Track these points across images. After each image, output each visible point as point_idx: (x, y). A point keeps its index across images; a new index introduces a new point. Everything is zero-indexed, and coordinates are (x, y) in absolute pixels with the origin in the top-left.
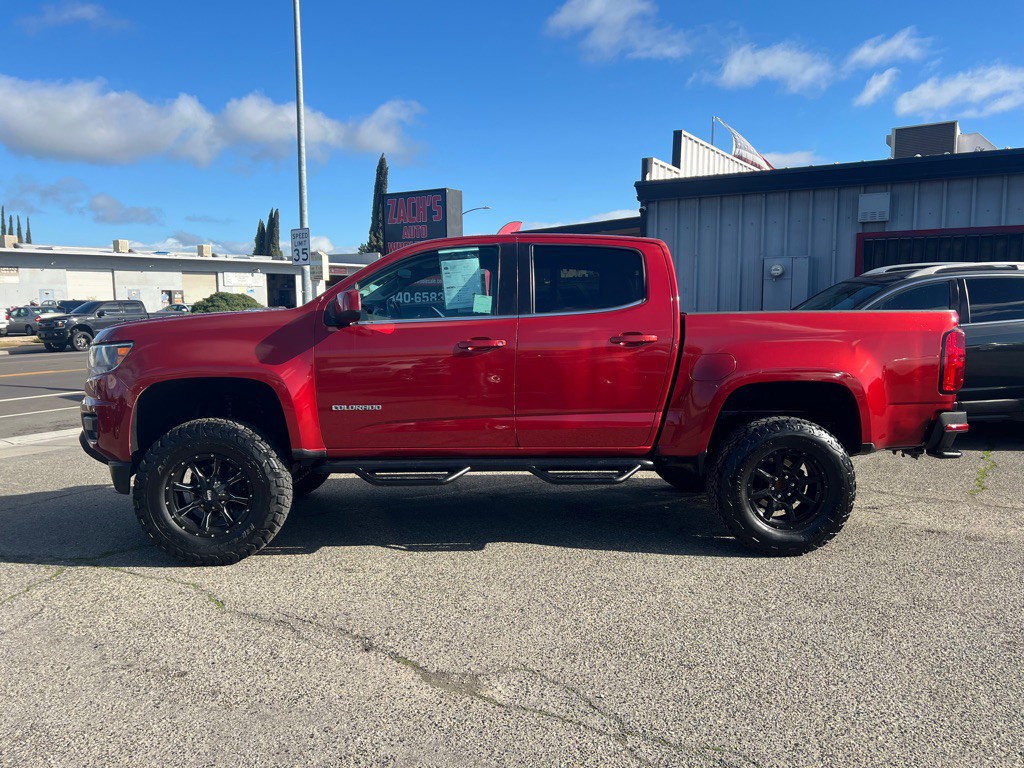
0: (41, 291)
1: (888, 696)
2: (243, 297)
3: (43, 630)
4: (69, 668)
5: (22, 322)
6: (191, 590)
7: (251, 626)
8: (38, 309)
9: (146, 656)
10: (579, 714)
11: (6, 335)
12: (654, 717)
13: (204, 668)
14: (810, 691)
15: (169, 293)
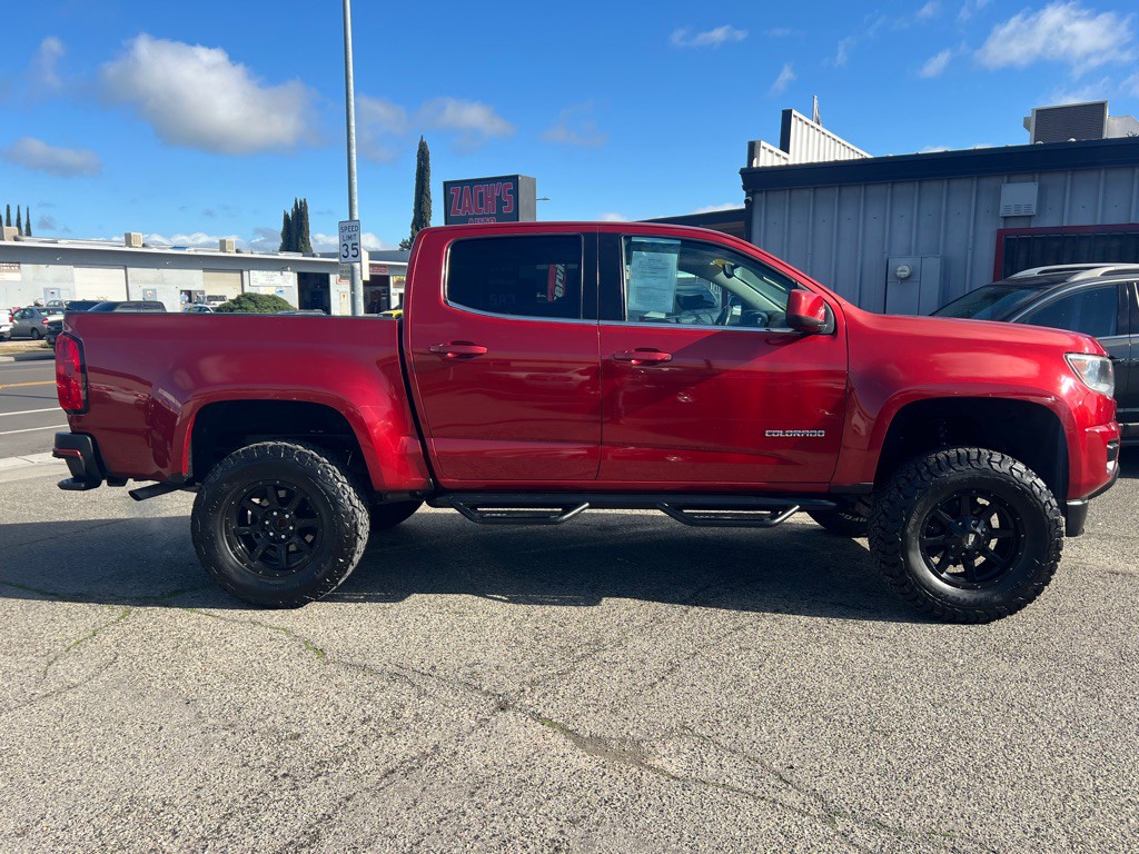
0: (46, 290)
1: (1126, 770)
2: (274, 298)
3: (121, 682)
4: (161, 728)
5: (27, 324)
6: (283, 635)
7: (360, 679)
8: (44, 310)
9: (249, 713)
10: (770, 789)
11: (10, 340)
12: (860, 794)
13: (320, 730)
14: (1034, 764)
15: (189, 293)
